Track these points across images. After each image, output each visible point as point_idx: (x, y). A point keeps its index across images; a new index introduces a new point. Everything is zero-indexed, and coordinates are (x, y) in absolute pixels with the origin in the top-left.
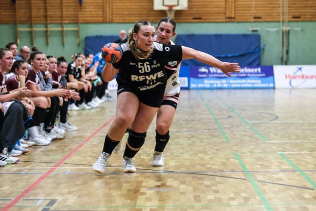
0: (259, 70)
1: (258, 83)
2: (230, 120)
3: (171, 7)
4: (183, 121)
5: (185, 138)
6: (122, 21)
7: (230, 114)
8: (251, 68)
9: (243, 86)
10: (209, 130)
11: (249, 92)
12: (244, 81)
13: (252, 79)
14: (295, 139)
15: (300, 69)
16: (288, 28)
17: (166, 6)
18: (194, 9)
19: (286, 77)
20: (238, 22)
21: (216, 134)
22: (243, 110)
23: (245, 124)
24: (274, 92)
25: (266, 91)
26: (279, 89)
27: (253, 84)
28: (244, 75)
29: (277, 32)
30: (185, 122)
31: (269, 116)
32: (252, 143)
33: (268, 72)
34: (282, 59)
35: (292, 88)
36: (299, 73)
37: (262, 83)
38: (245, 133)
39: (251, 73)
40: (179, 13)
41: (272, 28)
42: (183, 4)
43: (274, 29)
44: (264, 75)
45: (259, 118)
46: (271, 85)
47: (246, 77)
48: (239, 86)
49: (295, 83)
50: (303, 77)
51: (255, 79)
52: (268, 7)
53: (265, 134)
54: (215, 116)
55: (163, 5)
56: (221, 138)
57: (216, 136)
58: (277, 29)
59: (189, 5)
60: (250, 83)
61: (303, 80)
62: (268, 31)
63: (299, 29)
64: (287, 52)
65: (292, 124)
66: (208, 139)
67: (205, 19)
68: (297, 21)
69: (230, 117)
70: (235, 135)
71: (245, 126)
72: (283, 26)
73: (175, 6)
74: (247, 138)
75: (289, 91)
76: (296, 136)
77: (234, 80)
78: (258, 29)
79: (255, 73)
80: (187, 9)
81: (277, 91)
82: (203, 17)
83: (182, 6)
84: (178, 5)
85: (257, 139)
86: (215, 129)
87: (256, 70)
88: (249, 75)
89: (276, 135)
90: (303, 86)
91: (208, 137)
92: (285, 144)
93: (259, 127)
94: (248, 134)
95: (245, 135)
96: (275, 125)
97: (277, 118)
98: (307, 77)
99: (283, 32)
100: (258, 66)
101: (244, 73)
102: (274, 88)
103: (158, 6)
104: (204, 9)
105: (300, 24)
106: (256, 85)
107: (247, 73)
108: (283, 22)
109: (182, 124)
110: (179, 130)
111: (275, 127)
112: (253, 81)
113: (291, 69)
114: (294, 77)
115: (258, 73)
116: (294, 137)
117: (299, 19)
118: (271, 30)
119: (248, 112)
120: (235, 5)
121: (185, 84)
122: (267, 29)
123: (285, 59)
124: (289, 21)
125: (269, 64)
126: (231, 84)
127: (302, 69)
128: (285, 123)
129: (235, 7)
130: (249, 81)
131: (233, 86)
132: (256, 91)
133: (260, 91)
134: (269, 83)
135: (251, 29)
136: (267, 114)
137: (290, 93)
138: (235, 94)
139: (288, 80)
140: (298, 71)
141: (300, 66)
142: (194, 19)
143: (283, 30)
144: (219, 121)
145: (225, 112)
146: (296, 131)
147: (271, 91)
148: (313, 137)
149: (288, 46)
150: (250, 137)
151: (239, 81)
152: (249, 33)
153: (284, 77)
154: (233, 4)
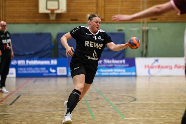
0: (124, 61)
1: (123, 72)
2: (97, 101)
3: (53, 11)
4: (60, 102)
5: (60, 115)
6: (13, 22)
7: (99, 97)
8: (118, 59)
9: (111, 74)
10: (79, 109)
11: (116, 79)
12: (111, 70)
13: (118, 69)
14: (149, 117)
15: (157, 60)
16: (147, 28)
17: (49, 10)
18: (72, 13)
19: (146, 67)
20: (107, 23)
21: (85, 112)
22: (109, 93)
23: (109, 104)
24: (136, 79)
25: (130, 78)
26: (141, 77)
27: (119, 72)
28: (112, 65)
29: (138, 31)
30: (61, 103)
31: (129, 98)
32: (113, 120)
33: (131, 63)
34: (142, 53)
35: (150, 76)
36: (156, 64)
37: (126, 72)
38: (108, 112)
39: (117, 64)
40: (59, 16)
41: (134, 27)
42: (63, 8)
43: (136, 29)
44: (127, 65)
45: (121, 100)
46: (134, 74)
47: (113, 67)
48: (107, 74)
49: (153, 71)
50: (159, 67)
51: (121, 69)
52: (130, 11)
53: (124, 112)
54: (86, 98)
55: (47, 9)
56: (89, 116)
57: (84, 114)
58: (138, 29)
59: (67, 9)
60: (116, 72)
61: (159, 70)
62: (131, 31)
63: (156, 28)
64: (147, 47)
65: (147, 104)
66: (78, 116)
67: (80, 20)
68: (154, 23)
69: (98, 99)
70: (100, 113)
71: (109, 106)
72: (143, 26)
73: (56, 10)
74: (110, 116)
75: (147, 78)
76: (149, 114)
77: (103, 69)
78: (123, 28)
79: (120, 64)
80: (66, 13)
81: (138, 79)
82: (79, 19)
83: (62, 10)
84: (58, 9)
85: (118, 117)
86: (85, 108)
87: (121, 61)
88: (116, 65)
89: (133, 113)
90: (159, 74)
91: (79, 115)
92: (140, 120)
93: (120, 107)
94: (111, 112)
95: (108, 113)
96: (134, 105)
97: (135, 100)
98: (163, 67)
99: (143, 31)
100: (123, 58)
101: (112, 64)
102: (136, 76)
103: (42, 9)
104: (80, 13)
105: (157, 24)
106: (121, 74)
107: (114, 64)
108: (143, 23)
109: (58, 104)
110: (55, 109)
111: (133, 107)
112: (119, 70)
113: (149, 61)
114: (152, 67)
115: (123, 64)
116: (147, 115)
117: (156, 21)
118: (134, 29)
119: (113, 95)
120: (104, 9)
121: (64, 72)
122: (130, 29)
123: (144, 52)
124: (148, 23)
125: (131, 57)
126: (102, 72)
127: (159, 61)
128: (142, 104)
129: (104, 11)
130: (116, 70)
131: (103, 74)
132: (122, 79)
133: (124, 79)
134: (132, 72)
135: (117, 28)
136: (128, 96)
137: (149, 80)
138: (104, 80)
139: (147, 69)
140: (155, 62)
141: (156, 58)
142: (72, 20)
143: (143, 29)
144: (88, 102)
145: (94, 95)
146: (150, 111)
147: (134, 78)
148: (162, 115)
149: (147, 42)
150: (112, 115)
151: (108, 70)
152: (116, 31)
153: (144, 67)
154: (103, 9)
